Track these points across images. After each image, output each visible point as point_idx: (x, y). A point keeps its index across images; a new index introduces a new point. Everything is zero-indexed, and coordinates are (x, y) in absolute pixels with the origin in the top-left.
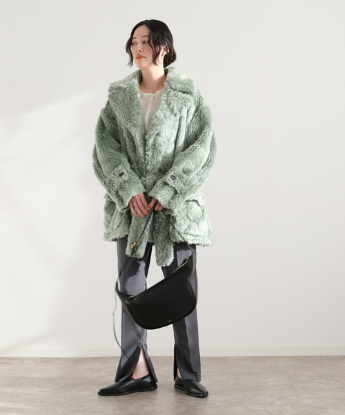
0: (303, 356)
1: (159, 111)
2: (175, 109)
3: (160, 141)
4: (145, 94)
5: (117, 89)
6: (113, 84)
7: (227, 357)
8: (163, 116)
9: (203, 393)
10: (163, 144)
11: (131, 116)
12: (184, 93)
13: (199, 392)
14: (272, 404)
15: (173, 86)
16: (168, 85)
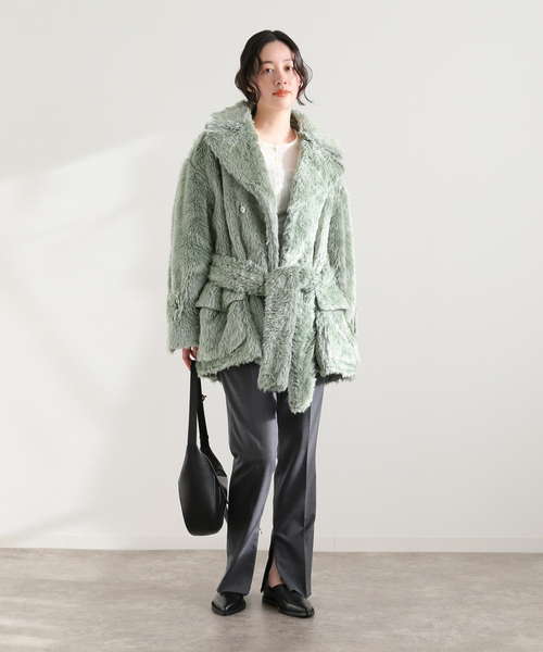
0: (478, 553)
7: (361, 553)
9: (306, 612)
13: (300, 609)
14: (429, 626)
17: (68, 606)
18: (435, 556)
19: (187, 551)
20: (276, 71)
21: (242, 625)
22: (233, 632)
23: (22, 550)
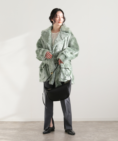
1: (57, 38)
2: (63, 38)
3: (57, 48)
4: (53, 33)
5: (44, 32)
6: (43, 31)
8: (58, 40)
9: (73, 134)
10: (58, 49)
11: (48, 41)
12: (66, 32)
13: (72, 133)
14: (91, 137)
15: (63, 30)
16: (61, 30)
17: (13, 133)
18: (92, 122)
19: (38, 121)
20: (60, 17)
21: (50, 137)
22: (48, 138)
23: (3, 122)
